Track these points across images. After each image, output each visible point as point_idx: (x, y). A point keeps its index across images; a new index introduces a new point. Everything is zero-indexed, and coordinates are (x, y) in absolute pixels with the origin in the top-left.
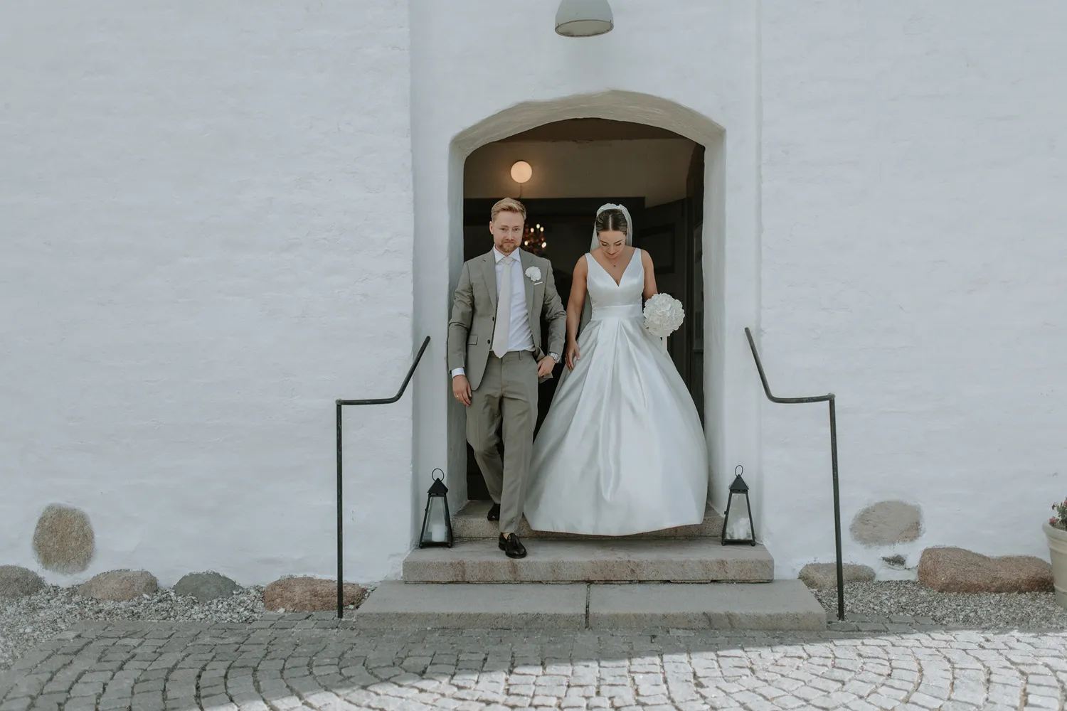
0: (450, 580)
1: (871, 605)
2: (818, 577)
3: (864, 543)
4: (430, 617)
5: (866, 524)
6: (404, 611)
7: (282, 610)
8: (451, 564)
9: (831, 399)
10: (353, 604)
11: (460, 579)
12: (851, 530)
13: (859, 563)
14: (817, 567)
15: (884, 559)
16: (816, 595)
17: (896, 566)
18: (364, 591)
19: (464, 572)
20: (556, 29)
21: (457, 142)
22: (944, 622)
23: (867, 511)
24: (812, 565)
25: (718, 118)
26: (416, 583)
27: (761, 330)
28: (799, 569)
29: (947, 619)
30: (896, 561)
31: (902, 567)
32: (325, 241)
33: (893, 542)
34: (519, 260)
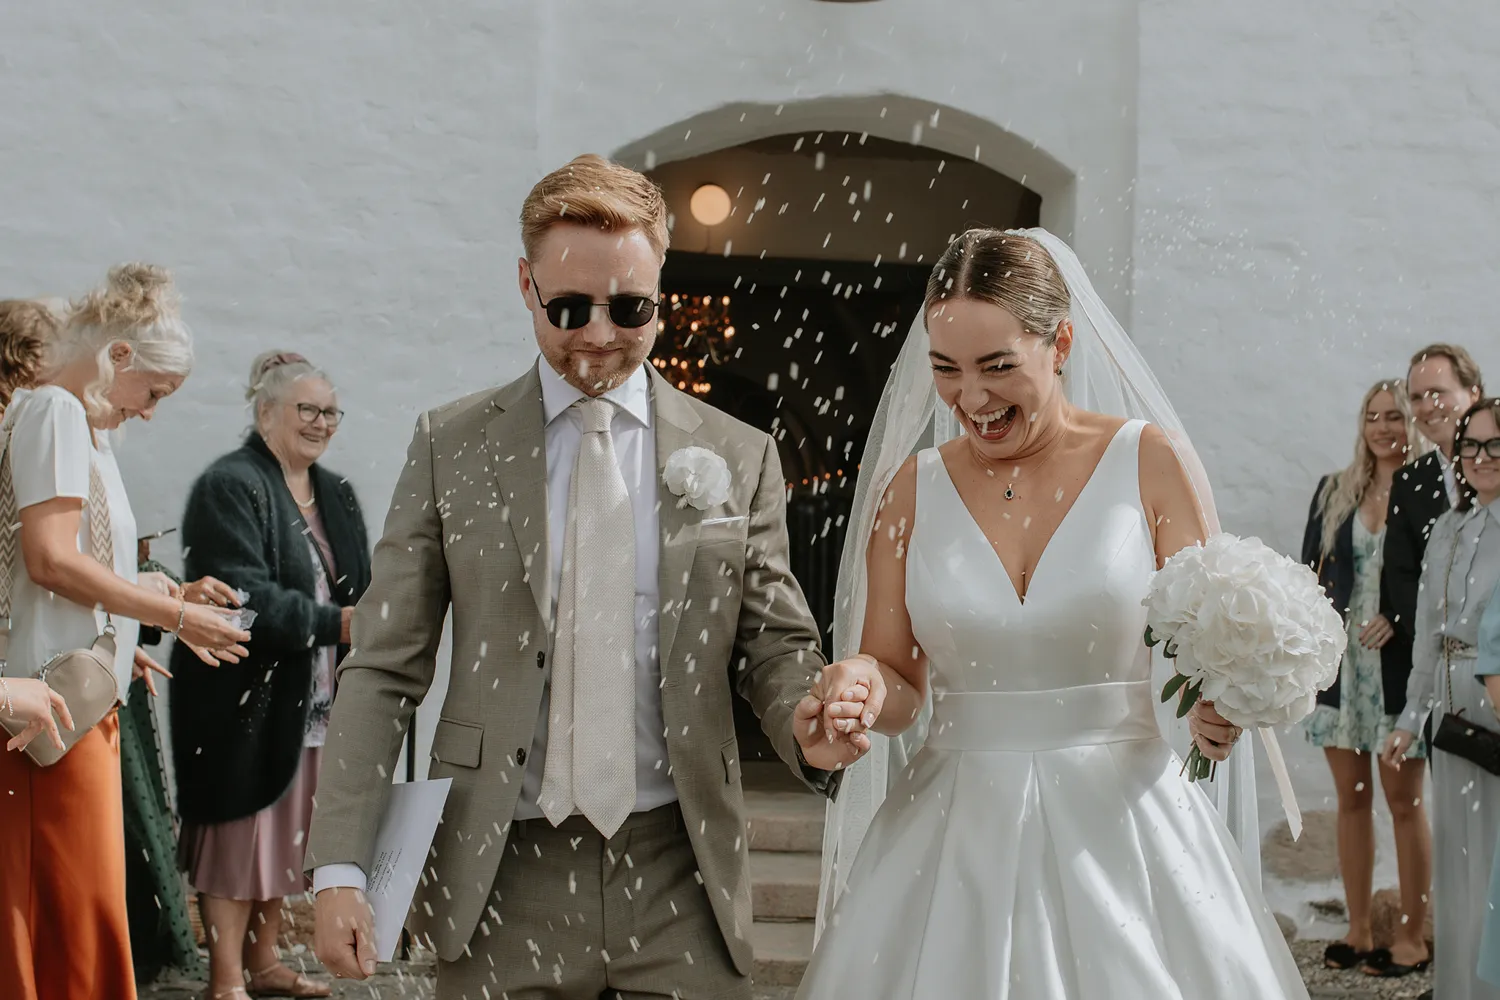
3: (1280, 877)
5: (1285, 846)
12: (1260, 854)
15: (1311, 904)
17: (1331, 917)
30: (1330, 909)
31: (1340, 918)
32: (383, 320)
33: (1326, 878)
34: (645, 420)
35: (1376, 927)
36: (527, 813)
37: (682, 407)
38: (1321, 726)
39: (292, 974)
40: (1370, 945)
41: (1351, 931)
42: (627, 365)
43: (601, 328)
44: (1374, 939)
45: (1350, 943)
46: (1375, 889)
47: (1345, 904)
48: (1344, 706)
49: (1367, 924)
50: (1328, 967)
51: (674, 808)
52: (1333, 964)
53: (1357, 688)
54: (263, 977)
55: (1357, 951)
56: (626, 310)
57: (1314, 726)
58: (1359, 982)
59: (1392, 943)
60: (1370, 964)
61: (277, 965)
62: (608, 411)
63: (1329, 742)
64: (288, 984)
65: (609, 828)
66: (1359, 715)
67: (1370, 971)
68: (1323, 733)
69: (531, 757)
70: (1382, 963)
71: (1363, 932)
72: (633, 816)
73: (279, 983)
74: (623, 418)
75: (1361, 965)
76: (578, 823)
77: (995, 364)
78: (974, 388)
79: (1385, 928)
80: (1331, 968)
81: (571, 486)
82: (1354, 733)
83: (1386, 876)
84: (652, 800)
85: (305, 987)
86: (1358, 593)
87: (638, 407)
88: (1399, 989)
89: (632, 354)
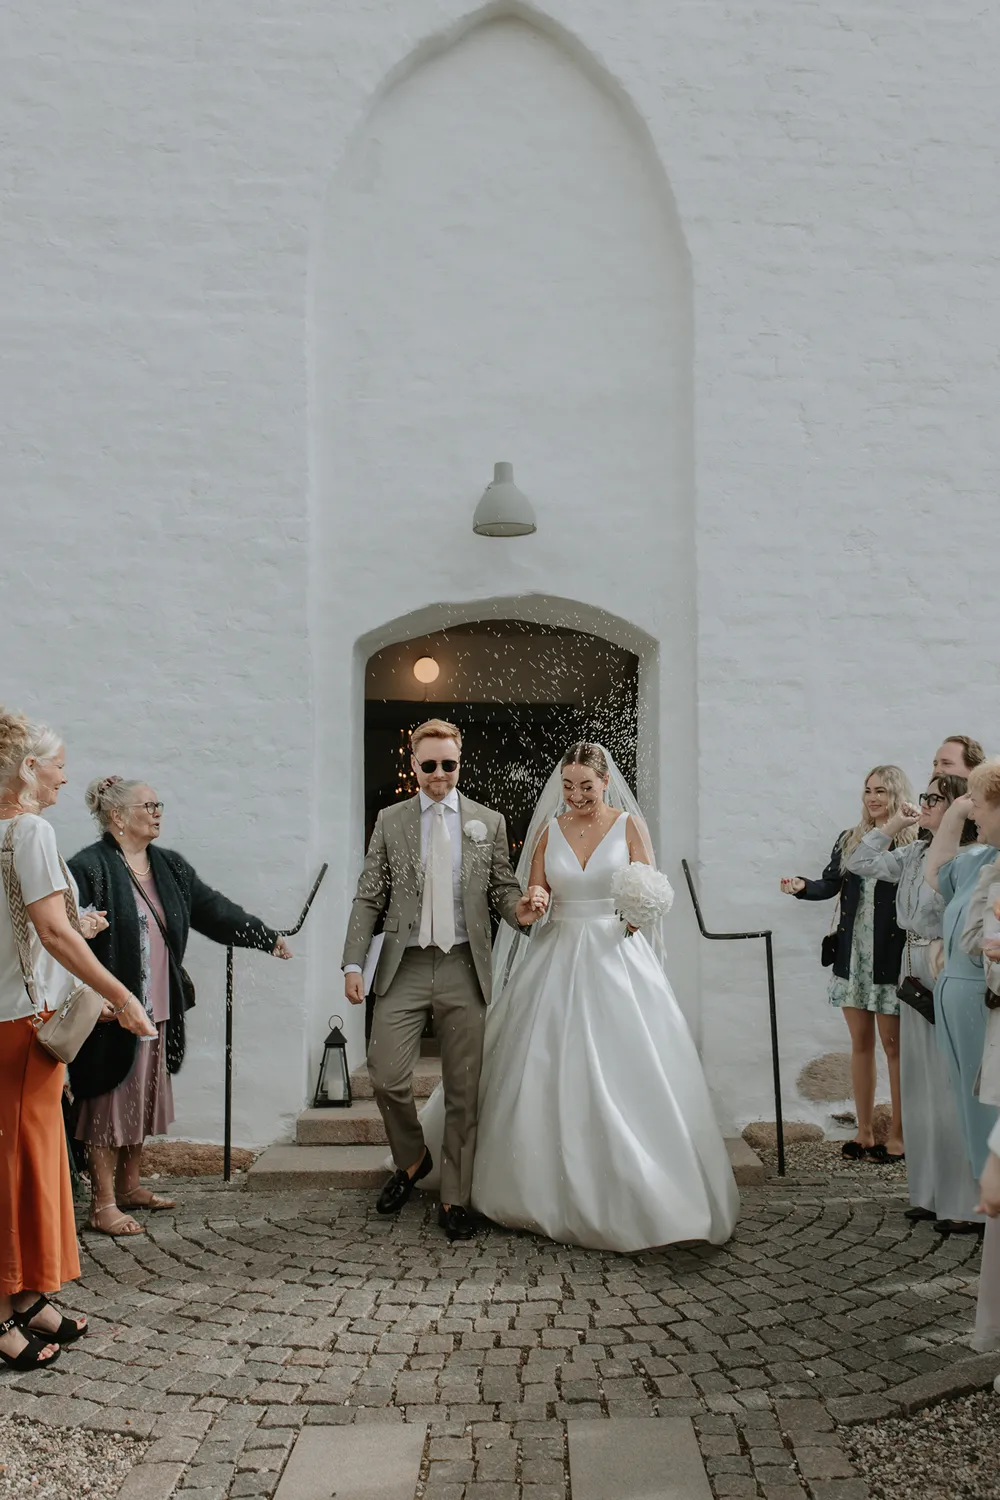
0: (352, 1141)
1: (816, 1163)
2: (762, 1134)
3: (812, 1099)
4: (332, 1176)
5: (814, 1078)
6: (303, 1170)
7: (156, 1176)
8: (353, 1122)
9: (768, 935)
10: (239, 1168)
11: (362, 1140)
12: (798, 1084)
13: (808, 1122)
14: (761, 1126)
15: (833, 1116)
16: (758, 1155)
17: (846, 1125)
18: (251, 1154)
19: (367, 1131)
20: (474, 529)
21: (361, 644)
22: (889, 1177)
23: (814, 1064)
24: (756, 1124)
25: (650, 629)
26: (311, 1145)
27: (699, 862)
28: (743, 1128)
29: (893, 1175)
30: (846, 1119)
31: (852, 1126)
32: (208, 752)
33: (843, 1098)
34: (456, 810)
35: (876, 1131)
36: (413, 944)
37: (470, 805)
38: (838, 994)
39: (149, 1193)
40: (872, 1143)
41: (858, 1134)
42: (450, 787)
43: (440, 772)
44: (875, 1138)
45: (858, 1142)
46: (875, 1104)
47: (855, 1115)
48: (851, 977)
49: (870, 1128)
50: (844, 1158)
51: (468, 943)
52: (848, 1156)
53: (860, 967)
54: (130, 1196)
55: (863, 1146)
56: (448, 765)
57: (834, 993)
58: (866, 1168)
59: (887, 1141)
60: (873, 1155)
61: (139, 1188)
62: (443, 807)
63: (842, 1004)
64: (147, 1201)
65: (446, 949)
66: (861, 985)
67: (872, 1160)
68: (840, 998)
69: (414, 928)
70: (880, 1155)
71: (868, 1134)
72: (454, 946)
73: (140, 1200)
74: (448, 808)
75: (866, 1157)
76: (433, 949)
77: (586, 785)
78: (578, 794)
79: (882, 1130)
80: (847, 1159)
81: (430, 834)
82: (857, 997)
83: (882, 1096)
84: (460, 940)
85: (156, 1203)
86: (862, 904)
87: (454, 806)
88: (890, 1172)
89: (451, 782)
